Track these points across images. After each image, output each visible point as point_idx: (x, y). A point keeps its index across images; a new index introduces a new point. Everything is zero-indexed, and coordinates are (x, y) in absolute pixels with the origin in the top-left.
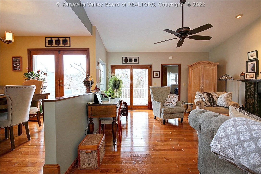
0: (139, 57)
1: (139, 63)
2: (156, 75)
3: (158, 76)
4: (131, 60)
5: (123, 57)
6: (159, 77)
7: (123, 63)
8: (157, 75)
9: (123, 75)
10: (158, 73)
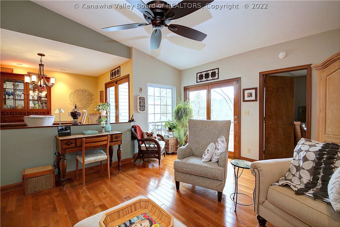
0: (218, 69)
1: (218, 78)
2: (248, 96)
3: (253, 98)
4: (207, 76)
5: (197, 73)
6: (256, 100)
7: (197, 82)
8: (250, 95)
9: (198, 99)
10: (253, 92)
